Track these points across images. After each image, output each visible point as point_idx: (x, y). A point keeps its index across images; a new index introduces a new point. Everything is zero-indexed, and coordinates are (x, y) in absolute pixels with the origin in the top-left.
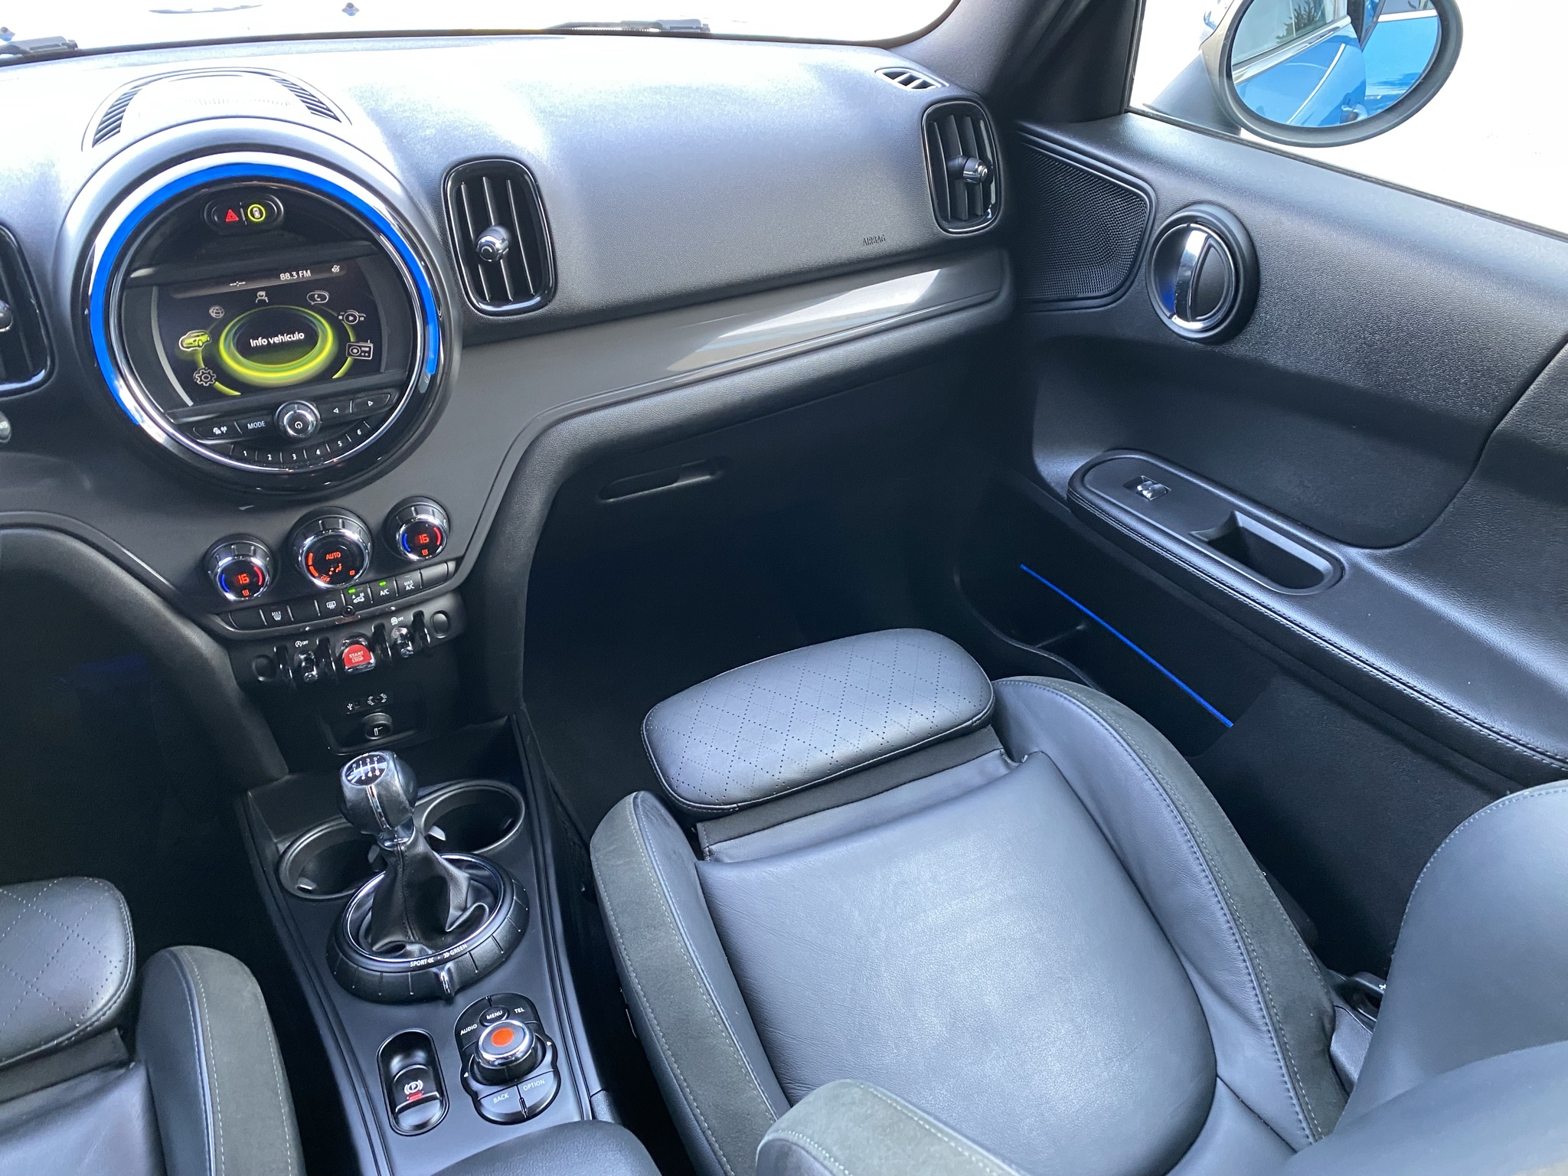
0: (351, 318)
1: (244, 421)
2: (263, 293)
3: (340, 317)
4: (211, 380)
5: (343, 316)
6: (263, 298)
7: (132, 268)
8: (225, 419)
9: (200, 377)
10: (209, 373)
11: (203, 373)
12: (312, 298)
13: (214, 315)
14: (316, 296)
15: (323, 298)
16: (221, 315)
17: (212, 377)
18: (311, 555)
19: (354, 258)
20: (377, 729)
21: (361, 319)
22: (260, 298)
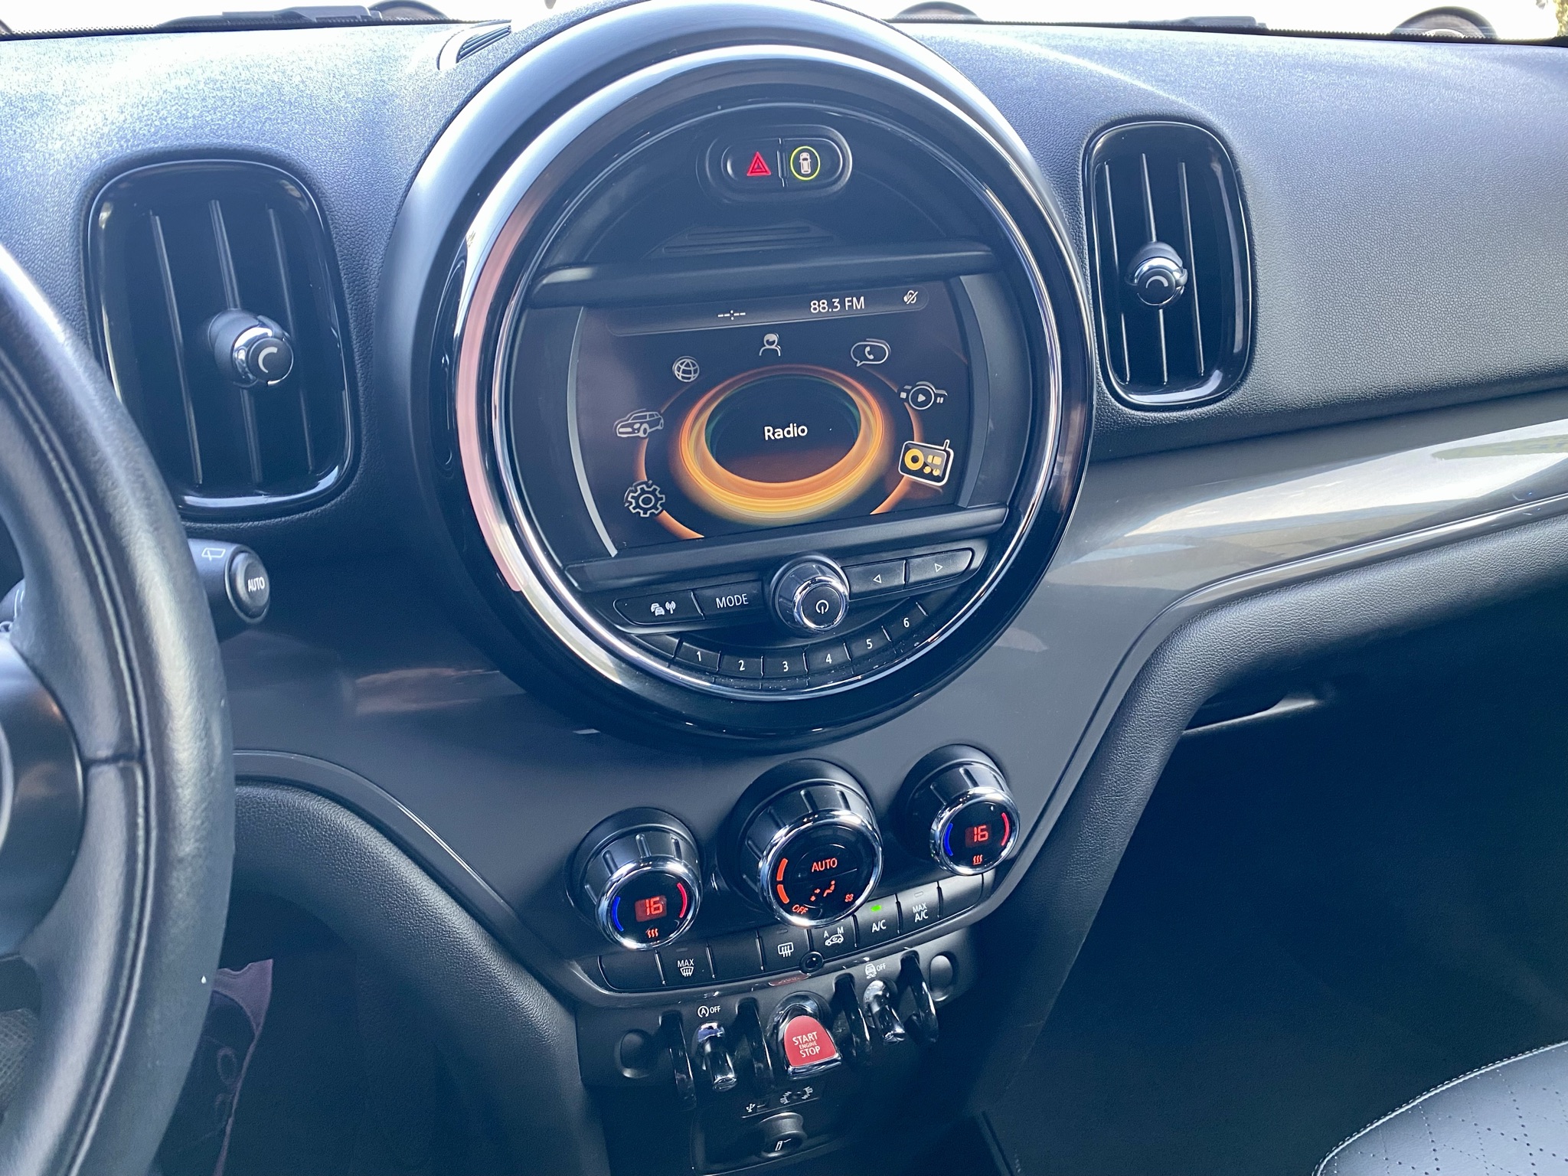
0: (921, 398)
1: (708, 592)
3: (903, 395)
4: (655, 507)
5: (908, 392)
6: (773, 347)
7: (546, 266)
8: (673, 587)
9: (636, 499)
10: (653, 493)
11: (643, 492)
13: (679, 375)
14: (868, 349)
15: (878, 353)
16: (693, 377)
17: (658, 499)
18: (785, 861)
19: (948, 276)
20: (780, 1143)
21: (940, 400)
22: (768, 347)
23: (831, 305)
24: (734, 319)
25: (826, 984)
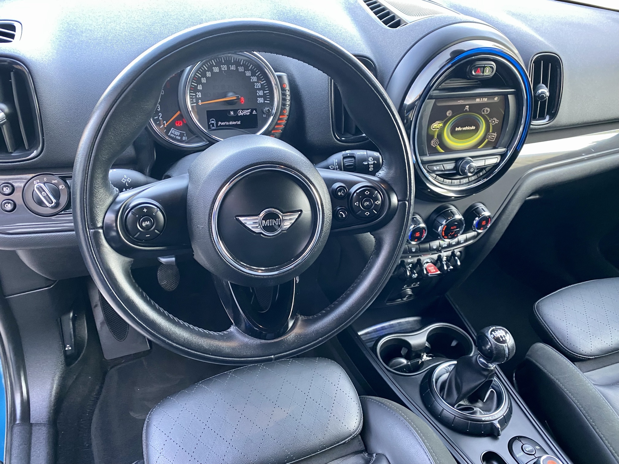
0: (493, 122)
1: (445, 165)
2: (468, 107)
3: (490, 121)
4: (436, 144)
8: (438, 163)
10: (437, 141)
11: (435, 141)
12: (484, 112)
13: (448, 114)
14: (485, 110)
15: (487, 111)
16: (450, 115)
17: (438, 143)
18: (446, 226)
19: (505, 95)
20: (407, 296)
21: (497, 122)
22: (466, 109)
23: (480, 100)
24: (461, 102)
25: (435, 256)
